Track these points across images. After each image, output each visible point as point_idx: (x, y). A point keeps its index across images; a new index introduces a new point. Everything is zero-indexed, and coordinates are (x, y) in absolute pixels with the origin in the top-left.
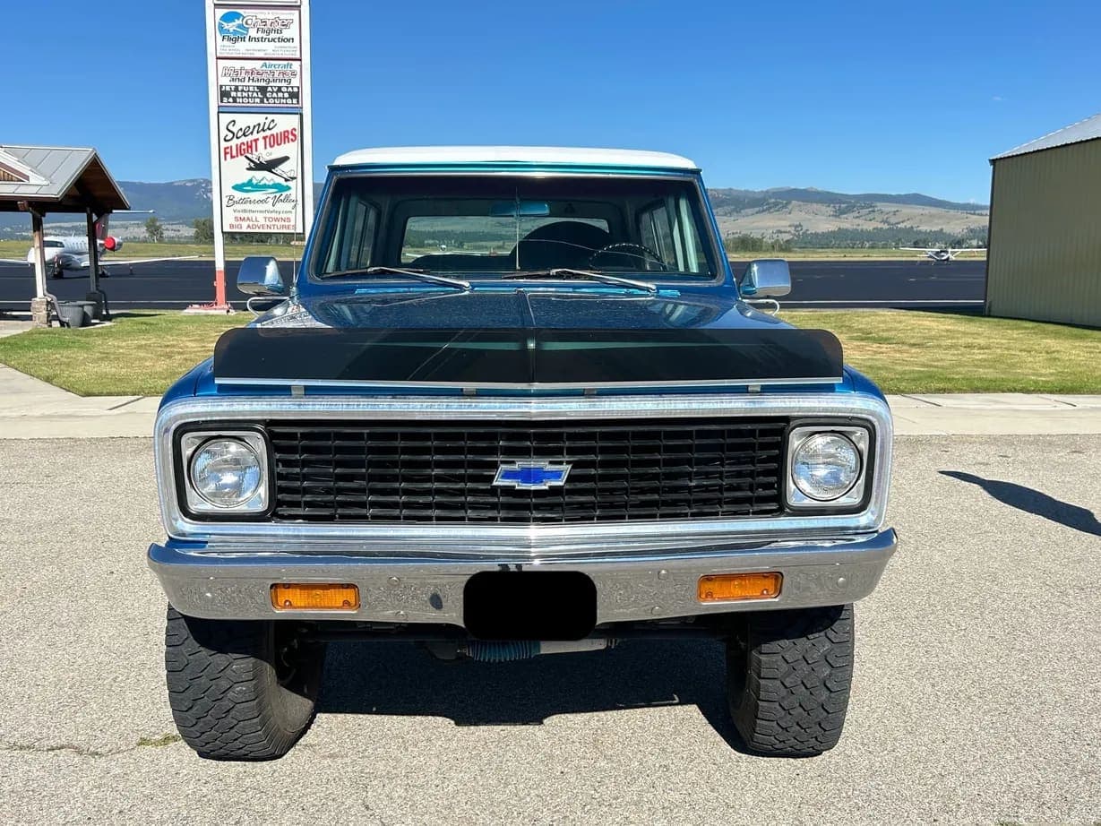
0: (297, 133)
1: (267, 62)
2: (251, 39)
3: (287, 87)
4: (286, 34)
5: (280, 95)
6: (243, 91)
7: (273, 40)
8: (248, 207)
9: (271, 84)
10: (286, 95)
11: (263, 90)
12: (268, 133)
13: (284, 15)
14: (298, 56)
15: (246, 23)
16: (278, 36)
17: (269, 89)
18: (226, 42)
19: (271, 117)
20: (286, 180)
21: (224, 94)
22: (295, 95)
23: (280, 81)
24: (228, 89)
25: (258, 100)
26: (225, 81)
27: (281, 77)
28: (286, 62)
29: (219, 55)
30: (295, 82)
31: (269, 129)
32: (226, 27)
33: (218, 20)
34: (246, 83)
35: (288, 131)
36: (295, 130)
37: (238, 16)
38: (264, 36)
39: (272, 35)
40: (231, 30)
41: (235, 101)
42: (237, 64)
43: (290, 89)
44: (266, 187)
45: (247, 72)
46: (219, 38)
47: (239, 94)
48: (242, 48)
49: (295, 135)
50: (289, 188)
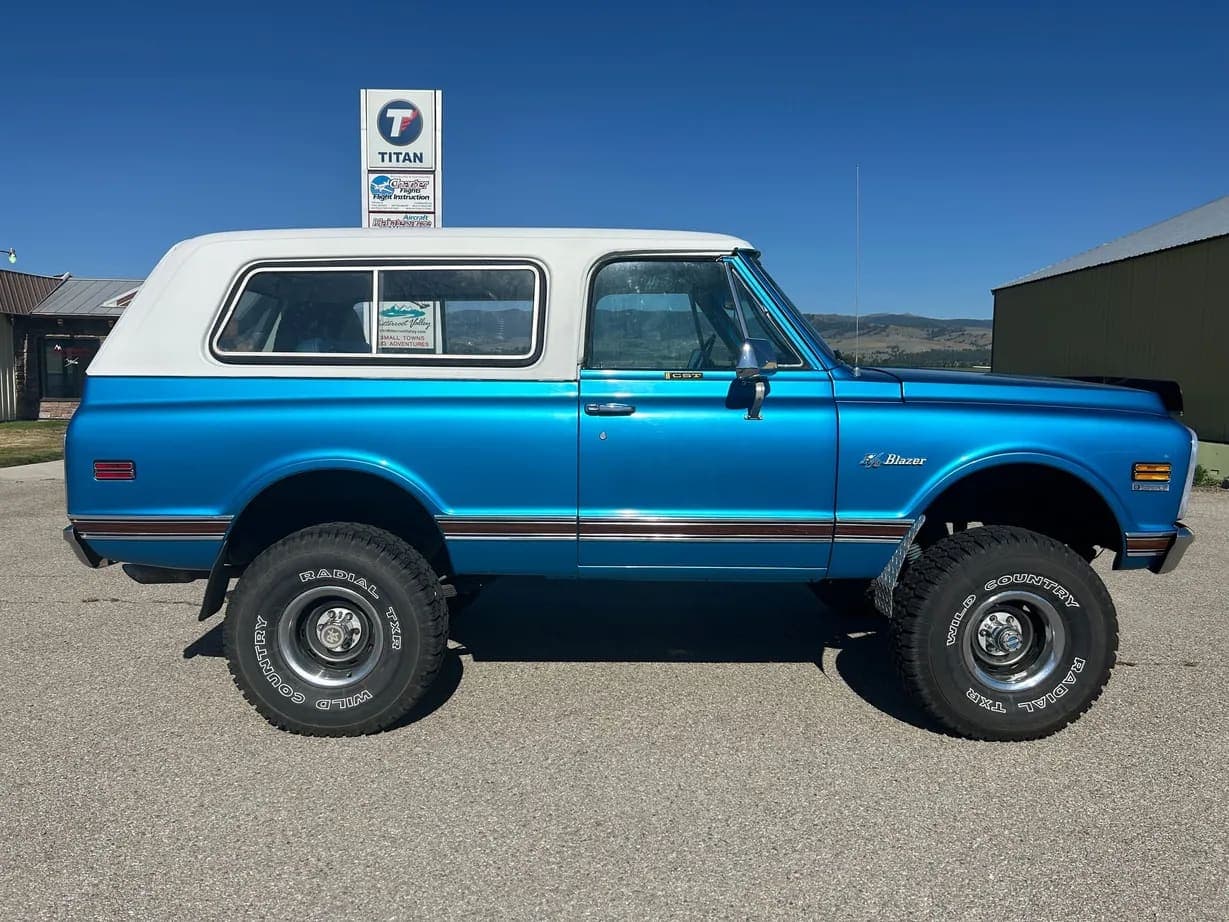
1: (409, 215)
2: (395, 197)
4: (423, 193)
7: (413, 198)
8: (391, 327)
13: (421, 178)
14: (432, 210)
16: (416, 194)
18: (377, 200)
20: (421, 307)
29: (371, 210)
32: (377, 188)
33: (370, 182)
37: (386, 179)
38: (406, 194)
39: (413, 194)
40: (381, 190)
44: (405, 312)
46: (371, 196)
48: (389, 204)
50: (423, 314)
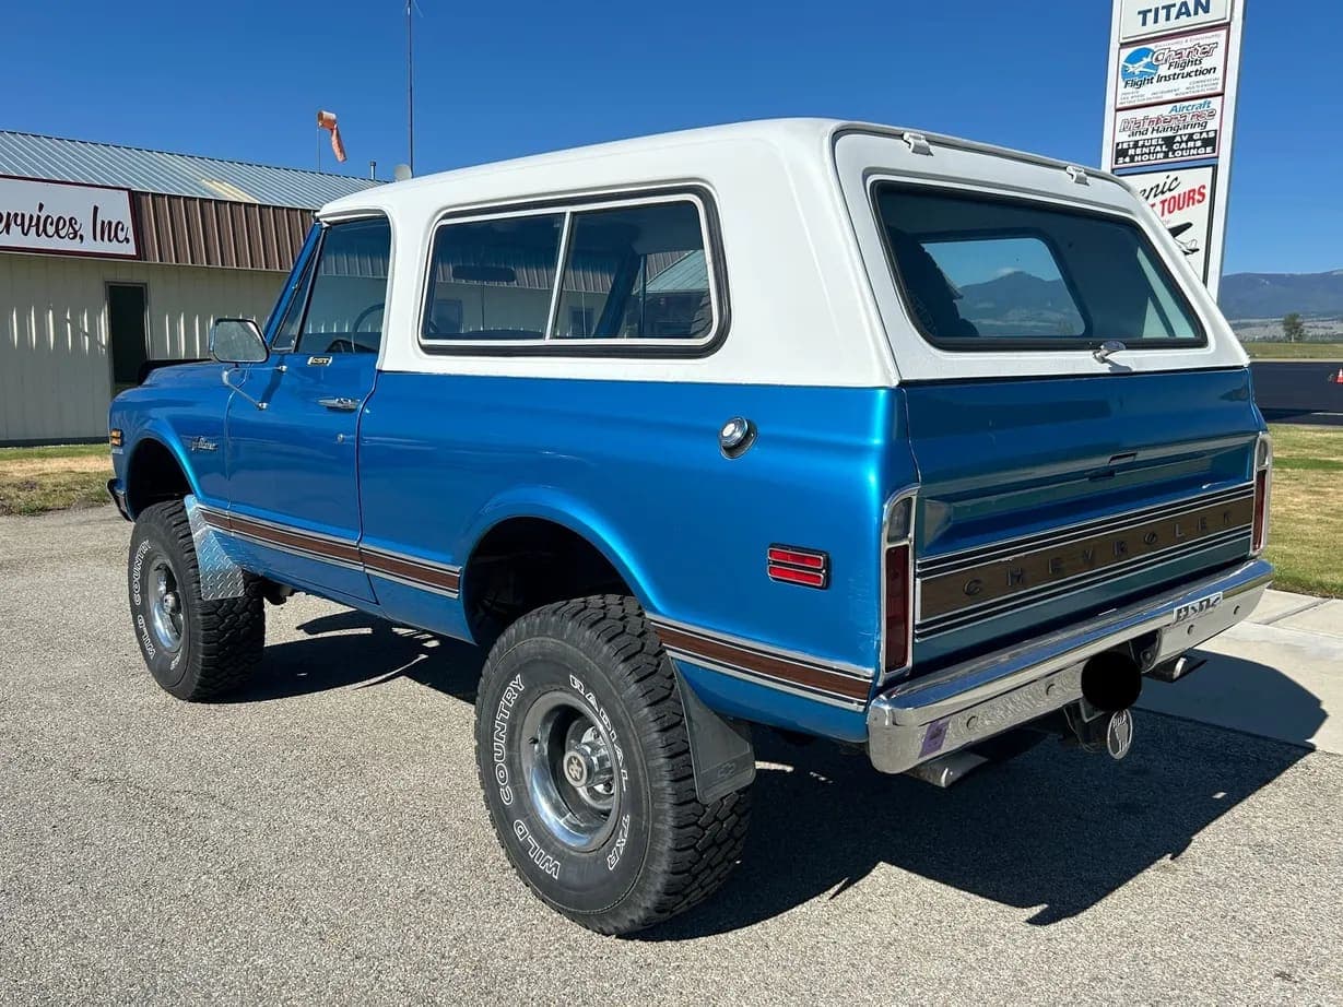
0: (1207, 192)
1: (1178, 105)
2: (1160, 79)
3: (1201, 133)
4: (1207, 63)
5: (1191, 144)
6: (1143, 146)
7: (1189, 75)
9: (1180, 132)
10: (1199, 144)
11: (1169, 141)
12: (1168, 195)
13: (1205, 39)
14: (1219, 90)
15: (1157, 60)
16: (1194, 68)
17: (1178, 139)
18: (1129, 89)
19: (1173, 174)
20: (1184, 254)
21: (1121, 153)
22: (1210, 142)
23: (1193, 126)
24: (1125, 146)
25: (1161, 155)
26: (1123, 137)
27: (1195, 121)
28: (1202, 101)
29: (1119, 106)
30: (1213, 125)
31: (1170, 190)
32: (1131, 70)
33: (1122, 62)
34: (1149, 136)
35: (1194, 191)
36: (1204, 187)
37: (1147, 52)
38: (1177, 71)
39: (1188, 69)
40: (1137, 73)
41: (1132, 160)
42: (1140, 114)
43: (1205, 135)
45: (1151, 121)
46: (1122, 84)
47: (1138, 151)
48: (1148, 92)
49: (1203, 195)
